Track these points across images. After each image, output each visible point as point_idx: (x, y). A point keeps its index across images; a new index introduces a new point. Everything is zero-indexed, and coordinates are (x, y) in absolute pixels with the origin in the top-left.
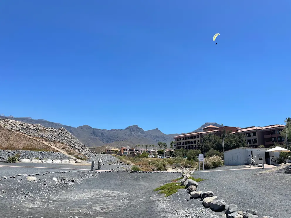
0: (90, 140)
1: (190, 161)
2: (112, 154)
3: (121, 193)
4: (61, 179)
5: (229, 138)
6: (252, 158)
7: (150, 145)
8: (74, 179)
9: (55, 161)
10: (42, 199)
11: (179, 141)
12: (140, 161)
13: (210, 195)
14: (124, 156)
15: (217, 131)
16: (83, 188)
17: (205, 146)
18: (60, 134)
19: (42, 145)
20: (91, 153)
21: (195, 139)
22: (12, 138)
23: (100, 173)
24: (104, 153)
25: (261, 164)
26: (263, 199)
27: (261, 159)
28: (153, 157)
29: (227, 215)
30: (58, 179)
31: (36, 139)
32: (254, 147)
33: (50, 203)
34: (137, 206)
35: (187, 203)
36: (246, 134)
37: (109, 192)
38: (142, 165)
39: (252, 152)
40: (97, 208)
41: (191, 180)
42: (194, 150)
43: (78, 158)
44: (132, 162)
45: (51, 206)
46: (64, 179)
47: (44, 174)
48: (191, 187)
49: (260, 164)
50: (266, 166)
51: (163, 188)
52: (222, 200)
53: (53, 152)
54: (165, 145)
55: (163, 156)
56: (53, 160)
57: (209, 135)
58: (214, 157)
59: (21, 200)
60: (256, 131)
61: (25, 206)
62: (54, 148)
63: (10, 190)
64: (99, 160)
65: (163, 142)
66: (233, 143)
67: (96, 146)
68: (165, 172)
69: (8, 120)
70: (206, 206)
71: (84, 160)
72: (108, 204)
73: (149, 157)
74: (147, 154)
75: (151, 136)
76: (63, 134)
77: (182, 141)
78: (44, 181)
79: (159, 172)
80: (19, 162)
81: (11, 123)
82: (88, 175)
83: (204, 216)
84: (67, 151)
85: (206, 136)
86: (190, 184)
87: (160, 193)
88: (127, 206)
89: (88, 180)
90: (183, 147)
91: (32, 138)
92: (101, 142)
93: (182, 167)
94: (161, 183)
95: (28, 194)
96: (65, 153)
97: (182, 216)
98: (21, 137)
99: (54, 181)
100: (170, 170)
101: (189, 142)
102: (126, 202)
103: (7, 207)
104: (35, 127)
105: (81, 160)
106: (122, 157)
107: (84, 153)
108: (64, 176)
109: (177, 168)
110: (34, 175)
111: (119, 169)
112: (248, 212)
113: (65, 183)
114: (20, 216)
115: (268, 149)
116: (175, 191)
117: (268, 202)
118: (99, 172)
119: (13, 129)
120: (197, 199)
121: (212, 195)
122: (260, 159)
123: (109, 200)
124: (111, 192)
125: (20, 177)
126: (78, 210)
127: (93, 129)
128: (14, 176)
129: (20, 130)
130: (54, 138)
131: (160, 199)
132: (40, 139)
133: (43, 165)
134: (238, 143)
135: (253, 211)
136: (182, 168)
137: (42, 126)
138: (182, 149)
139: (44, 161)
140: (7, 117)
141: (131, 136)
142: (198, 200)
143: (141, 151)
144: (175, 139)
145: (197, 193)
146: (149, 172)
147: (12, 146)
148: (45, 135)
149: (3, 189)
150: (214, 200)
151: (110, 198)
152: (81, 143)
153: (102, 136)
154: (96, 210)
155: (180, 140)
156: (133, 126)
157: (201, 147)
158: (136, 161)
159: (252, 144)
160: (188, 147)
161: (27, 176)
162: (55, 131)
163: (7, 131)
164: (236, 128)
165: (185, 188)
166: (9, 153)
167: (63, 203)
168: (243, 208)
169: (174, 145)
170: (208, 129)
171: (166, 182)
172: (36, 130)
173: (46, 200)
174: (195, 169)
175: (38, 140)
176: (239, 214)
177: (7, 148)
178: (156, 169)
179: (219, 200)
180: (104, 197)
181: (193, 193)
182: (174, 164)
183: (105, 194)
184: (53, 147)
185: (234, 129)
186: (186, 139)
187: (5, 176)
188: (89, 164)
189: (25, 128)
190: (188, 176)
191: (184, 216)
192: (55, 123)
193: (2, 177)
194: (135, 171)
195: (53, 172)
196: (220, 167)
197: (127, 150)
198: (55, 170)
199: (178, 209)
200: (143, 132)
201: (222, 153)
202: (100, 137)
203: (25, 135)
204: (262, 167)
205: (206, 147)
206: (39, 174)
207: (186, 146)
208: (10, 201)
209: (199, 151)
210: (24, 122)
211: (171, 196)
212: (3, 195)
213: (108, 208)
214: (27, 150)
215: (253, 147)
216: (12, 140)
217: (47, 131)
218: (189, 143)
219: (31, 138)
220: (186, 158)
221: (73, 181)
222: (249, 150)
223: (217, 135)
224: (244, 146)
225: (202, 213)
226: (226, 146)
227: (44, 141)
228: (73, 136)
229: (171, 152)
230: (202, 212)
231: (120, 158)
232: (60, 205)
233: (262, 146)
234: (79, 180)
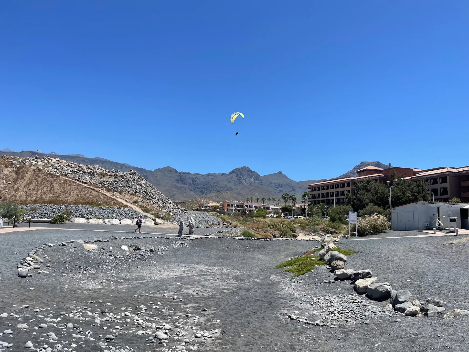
0: (175, 189)
1: (335, 224)
2: (209, 211)
3: (225, 270)
4: (134, 248)
5: (400, 187)
6: (439, 219)
7: (270, 199)
8: (153, 248)
9: (123, 222)
10: (107, 276)
11: (316, 192)
12: (254, 222)
13: (367, 275)
14: (229, 214)
15: (380, 175)
16: (168, 262)
17: (359, 200)
18: (128, 180)
19: (102, 197)
20: (177, 210)
21: (343, 189)
22: (57, 185)
23: (192, 240)
24: (197, 210)
25: (454, 229)
26: (455, 282)
27: (454, 220)
28: (275, 216)
29: (394, 307)
30: (129, 247)
31: (93, 188)
32: (443, 200)
33: (119, 283)
34: (250, 290)
35: (330, 288)
36: (430, 180)
37: (206, 267)
38: (257, 228)
39: (438, 208)
40: (191, 292)
41: (335, 253)
42: (342, 206)
43: (159, 217)
44: (241, 223)
45: (121, 287)
46: (138, 249)
47: (109, 240)
48: (335, 263)
49: (451, 229)
50: (462, 231)
51: (290, 264)
52: (385, 283)
53: (120, 207)
54: (294, 198)
55: (291, 215)
56: (120, 220)
57: (368, 181)
58: (375, 217)
59: (76, 278)
60: (448, 175)
61: (83, 286)
62: (121, 202)
63: (59, 263)
64: (190, 220)
65: (291, 194)
66: (408, 195)
67: (185, 199)
68: (293, 239)
69: (50, 159)
70: (360, 291)
71: (167, 220)
72: (206, 285)
73: (268, 217)
74: (265, 212)
75: (271, 184)
76: (134, 180)
77: (320, 192)
78: (108, 251)
79: (284, 239)
80: (70, 223)
81: (54, 164)
82: (174, 242)
83: (356, 307)
84: (141, 207)
85: (362, 184)
86: (334, 258)
87: (286, 271)
88: (235, 290)
89: (175, 251)
90: (323, 201)
91: (87, 186)
92: (192, 193)
93: (320, 232)
94: (288, 256)
95: (86, 269)
96: (138, 210)
97: (321, 306)
98: (70, 185)
99: (124, 250)
100: (301, 237)
101: (333, 193)
102: (234, 284)
103: (55, 288)
104: (91, 169)
105: (162, 220)
106: (226, 217)
107: (167, 209)
108: (138, 243)
109: (313, 234)
110: (93, 241)
111: (222, 234)
112: (429, 302)
113: (140, 254)
114: (75, 302)
115: (466, 204)
116: (309, 268)
117: (462, 288)
118: (191, 238)
119: (58, 173)
120: (346, 281)
121: (370, 275)
122: (452, 220)
123: (206, 280)
124: (210, 268)
125: (73, 244)
126: (161, 294)
127: (180, 173)
128: (64, 243)
129: (69, 175)
130: (121, 187)
131: (285, 280)
132: (99, 187)
133: (106, 226)
134: (416, 194)
135: (437, 301)
136: (322, 234)
137: (101, 168)
138: (322, 204)
139: (107, 221)
140: (48, 154)
141: (239, 183)
142: (347, 283)
143: (256, 207)
144: (311, 188)
145: (345, 271)
146: (268, 239)
147: (58, 199)
148: (107, 182)
149: (50, 262)
150: (373, 283)
151: (209, 277)
152: (162, 194)
153: (193, 184)
154: (188, 294)
155: (319, 190)
156: (242, 168)
157: (353, 201)
158: (248, 223)
159: (439, 197)
160: (331, 202)
161: (84, 243)
162: (121, 176)
163: (49, 175)
164: (414, 170)
165: (326, 264)
166: (54, 208)
167: (139, 283)
168: (420, 297)
169: (308, 199)
170: (365, 172)
171: (295, 254)
172: (92, 174)
173: (113, 278)
174: (343, 235)
175: (96, 189)
176: (413, 305)
177: (50, 202)
178: (279, 235)
179: (380, 284)
180: (200, 275)
181: (338, 272)
182: (307, 227)
183: (201, 271)
184: (119, 200)
185: (409, 172)
186: (328, 188)
187: (51, 243)
188: (176, 226)
189: (75, 170)
190: (332, 245)
191: (324, 306)
192: (120, 163)
193: (46, 245)
194: (247, 237)
195: (122, 238)
196: (384, 232)
197: (232, 206)
198: (123, 235)
199: (315, 295)
200: (257, 177)
201: (388, 210)
202: (190, 185)
203: (77, 182)
204: (455, 234)
205: (362, 202)
206: (101, 240)
207: (329, 200)
208: (60, 280)
209: (349, 207)
210: (73, 162)
211: (304, 276)
212: (48, 271)
213: (206, 291)
214: (81, 204)
215: (441, 201)
216: (58, 190)
217: (110, 175)
218: (333, 196)
219: (85, 187)
220: (328, 218)
221: (151, 251)
222: (434, 205)
223: (380, 182)
224: (425, 199)
225: (354, 302)
226: (395, 199)
227: (105, 191)
228: (149, 183)
229: (303, 209)
230: (352, 301)
231: (222, 218)
232: (134, 286)
233: (456, 199)
234: (161, 250)
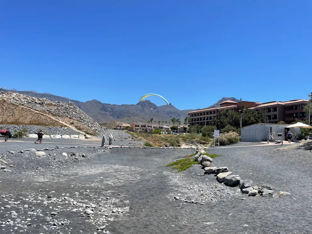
0: (99, 115)
1: (205, 138)
2: (123, 129)
3: (133, 168)
4: (71, 154)
5: (247, 114)
6: (271, 134)
7: (163, 121)
8: (84, 154)
9: (64, 137)
10: (52, 173)
11: (194, 117)
12: (153, 137)
13: (225, 171)
14: (136, 132)
15: (234, 106)
16: (95, 163)
17: (221, 122)
18: (67, 108)
19: (49, 120)
20: (101, 129)
21: (211, 115)
22: (17, 112)
23: (111, 148)
24: (115, 129)
25: (280, 141)
26: (280, 174)
27: (280, 135)
28: (167, 133)
29: (241, 190)
30: (68, 154)
31: (42, 114)
32: (274, 122)
33: (60, 177)
34: (149, 181)
35: (201, 179)
36: (266, 109)
37: (120, 167)
38: (155, 141)
39: (271, 128)
40: (109, 183)
41: (205, 156)
42: (210, 126)
43: (88, 134)
44: (144, 138)
45: (62, 180)
46: (74, 155)
47: (53, 149)
48: (204, 163)
49: (278, 141)
50: (285, 142)
51: (176, 164)
52: (236, 175)
53: (62, 127)
54: (179, 121)
55: (177, 132)
56: (61, 136)
57: (227, 110)
58: (231, 133)
59: (31, 175)
60: (277, 106)
61: (35, 180)
62: (62, 123)
63: (18, 164)
64: (109, 136)
65: (178, 118)
66: (252, 119)
67: (107, 122)
68: (178, 148)
69: (11, 93)
70: (220, 181)
71: (94, 135)
72: (120, 178)
73: (162, 133)
74: (160, 130)
75: (164, 111)
76: (71, 108)
77: (196, 117)
78: (53, 156)
79: (172, 148)
80: (27, 137)
81: (14, 97)
82: (99, 150)
83: (218, 190)
84: (76, 127)
85: (223, 112)
86: (204, 160)
87: (173, 168)
88: (139, 181)
89: (99, 156)
90: (198, 123)
91: (38, 112)
92: (111, 117)
93: (196, 143)
94: (175, 159)
95: (38, 168)
96: (74, 129)
97: (195, 190)
98: (26, 111)
99: (64, 156)
100: (184, 146)
101: (204, 118)
102: (139, 177)
103: (16, 181)
104: (40, 101)
105: (90, 136)
106: (134, 134)
107: (94, 128)
108: (74, 151)
109: (191, 144)
110: (43, 150)
111: (131, 145)
112: (264, 187)
113: (75, 158)
114: (30, 190)
115: (288, 125)
116: (188, 166)
117: (285, 178)
118: (110, 147)
119: (17, 103)
120: (211, 174)
121: (227, 171)
122: (279, 135)
123: (120, 175)
124: (123, 167)
125: (28, 152)
126: (90, 184)
127: (103, 104)
128: (22, 151)
129: (25, 104)
130: (62, 113)
131: (172, 174)
132: (46, 113)
133: (51, 140)
134: (257, 119)
135: (269, 186)
136: (197, 144)
137: (47, 100)
138: (197, 125)
139: (52, 136)
140: (10, 90)
141: (143, 111)
142: (212, 176)
143: (154, 127)
144: (190, 115)
145: (211, 168)
146: (162, 148)
147: (18, 121)
148: (52, 109)
149: (12, 164)
150: (229, 175)
151: (122, 173)
152: (90, 118)
153: (112, 112)
154: (108, 184)
155: (195, 115)
156: (145, 101)
157: (217, 123)
158: (149, 137)
159: (272, 120)
160: (203, 123)
161: (36, 151)
162: (62, 106)
163: (11, 105)
164: (256, 103)
165: (199, 164)
166: (15, 128)
167: (74, 177)
168: (258, 184)
169: (189, 121)
170: (224, 104)
171: (179, 157)
172: (41, 104)
173: (57, 174)
174: (210, 145)
175: (45, 115)
176: (254, 189)
177: (13, 123)
178: (169, 145)
179: (233, 176)
180: (116, 172)
181: (207, 168)
182: (187, 140)
183: (117, 169)
184: (61, 122)
185: (253, 104)
186: (201, 114)
187: (13, 151)
188: (100, 139)
189: (30, 101)
190: (203, 152)
191: (197, 190)
192: (61, 97)
193: (9, 152)
194: (148, 147)
195: (63, 148)
196: (237, 143)
197: (138, 126)
198: (64, 145)
199: (191, 184)
200: (155, 107)
201: (239, 129)
202: (110, 112)
203: (31, 109)
204: (281, 144)
205: (223, 124)
206: (48, 149)
207: (201, 122)
208: (19, 176)
209: (215, 127)
210: (28, 96)
211: (185, 171)
212: (11, 170)
213: (120, 182)
214: (34, 125)
215: (273, 123)
216: (17, 115)
217: (54, 105)
218: (204, 119)
219: (37, 113)
220: (201, 134)
221: (83, 156)
222: (268, 125)
223: (235, 111)
224: (263, 122)
225: (216, 187)
226: (244, 122)
227: (51, 116)
228: (81, 111)
229: (185, 129)
230: (215, 187)
231: (131, 134)
232: (71, 179)
233: (282, 122)
234: (90, 155)
